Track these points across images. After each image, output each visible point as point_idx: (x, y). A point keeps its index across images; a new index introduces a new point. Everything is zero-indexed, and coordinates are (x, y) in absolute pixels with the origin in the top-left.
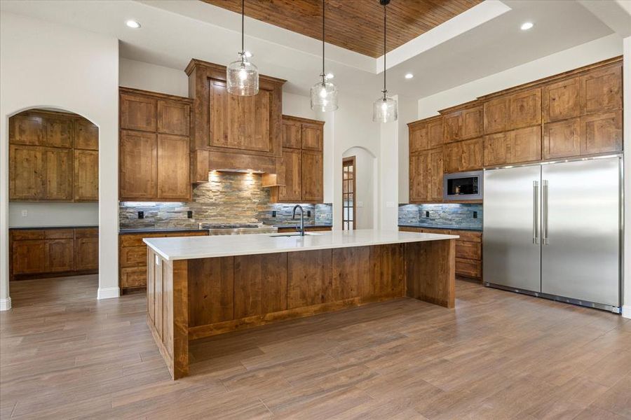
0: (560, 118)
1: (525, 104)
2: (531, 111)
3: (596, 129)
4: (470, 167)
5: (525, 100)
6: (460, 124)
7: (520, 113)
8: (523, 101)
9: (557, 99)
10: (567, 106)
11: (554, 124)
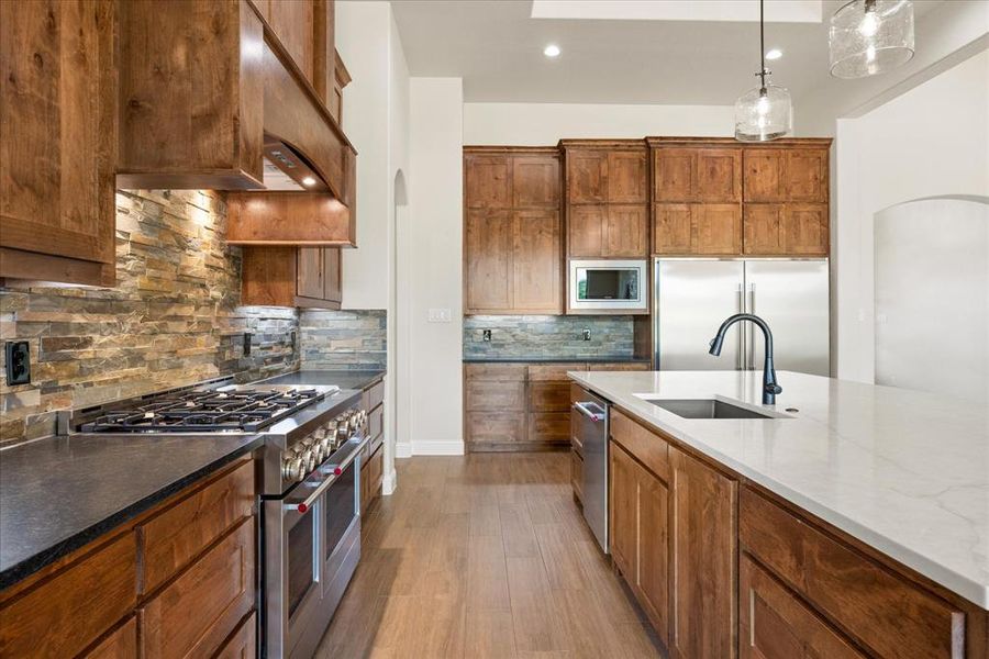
0: (763, 199)
1: (718, 169)
2: (727, 179)
3: (802, 223)
4: (622, 252)
5: (718, 161)
6: (604, 174)
7: (710, 180)
8: (715, 163)
9: (759, 171)
10: (770, 184)
11: (756, 206)
